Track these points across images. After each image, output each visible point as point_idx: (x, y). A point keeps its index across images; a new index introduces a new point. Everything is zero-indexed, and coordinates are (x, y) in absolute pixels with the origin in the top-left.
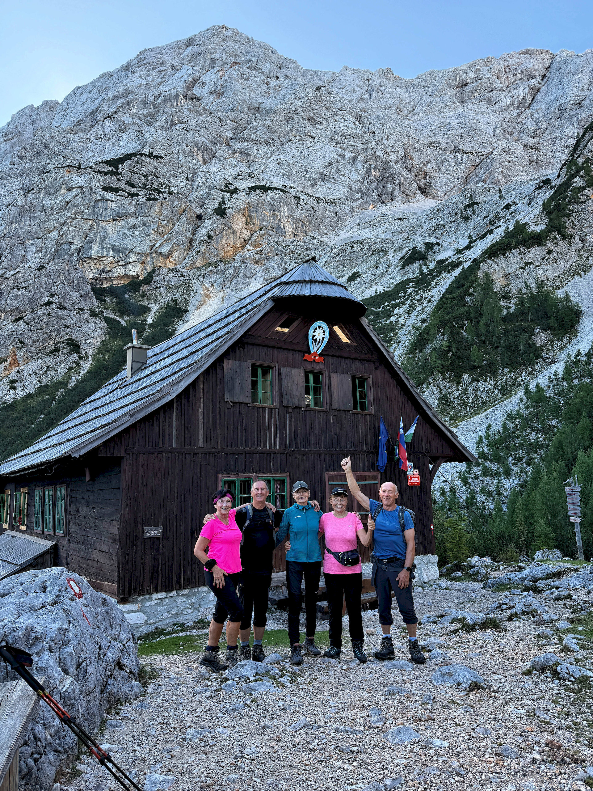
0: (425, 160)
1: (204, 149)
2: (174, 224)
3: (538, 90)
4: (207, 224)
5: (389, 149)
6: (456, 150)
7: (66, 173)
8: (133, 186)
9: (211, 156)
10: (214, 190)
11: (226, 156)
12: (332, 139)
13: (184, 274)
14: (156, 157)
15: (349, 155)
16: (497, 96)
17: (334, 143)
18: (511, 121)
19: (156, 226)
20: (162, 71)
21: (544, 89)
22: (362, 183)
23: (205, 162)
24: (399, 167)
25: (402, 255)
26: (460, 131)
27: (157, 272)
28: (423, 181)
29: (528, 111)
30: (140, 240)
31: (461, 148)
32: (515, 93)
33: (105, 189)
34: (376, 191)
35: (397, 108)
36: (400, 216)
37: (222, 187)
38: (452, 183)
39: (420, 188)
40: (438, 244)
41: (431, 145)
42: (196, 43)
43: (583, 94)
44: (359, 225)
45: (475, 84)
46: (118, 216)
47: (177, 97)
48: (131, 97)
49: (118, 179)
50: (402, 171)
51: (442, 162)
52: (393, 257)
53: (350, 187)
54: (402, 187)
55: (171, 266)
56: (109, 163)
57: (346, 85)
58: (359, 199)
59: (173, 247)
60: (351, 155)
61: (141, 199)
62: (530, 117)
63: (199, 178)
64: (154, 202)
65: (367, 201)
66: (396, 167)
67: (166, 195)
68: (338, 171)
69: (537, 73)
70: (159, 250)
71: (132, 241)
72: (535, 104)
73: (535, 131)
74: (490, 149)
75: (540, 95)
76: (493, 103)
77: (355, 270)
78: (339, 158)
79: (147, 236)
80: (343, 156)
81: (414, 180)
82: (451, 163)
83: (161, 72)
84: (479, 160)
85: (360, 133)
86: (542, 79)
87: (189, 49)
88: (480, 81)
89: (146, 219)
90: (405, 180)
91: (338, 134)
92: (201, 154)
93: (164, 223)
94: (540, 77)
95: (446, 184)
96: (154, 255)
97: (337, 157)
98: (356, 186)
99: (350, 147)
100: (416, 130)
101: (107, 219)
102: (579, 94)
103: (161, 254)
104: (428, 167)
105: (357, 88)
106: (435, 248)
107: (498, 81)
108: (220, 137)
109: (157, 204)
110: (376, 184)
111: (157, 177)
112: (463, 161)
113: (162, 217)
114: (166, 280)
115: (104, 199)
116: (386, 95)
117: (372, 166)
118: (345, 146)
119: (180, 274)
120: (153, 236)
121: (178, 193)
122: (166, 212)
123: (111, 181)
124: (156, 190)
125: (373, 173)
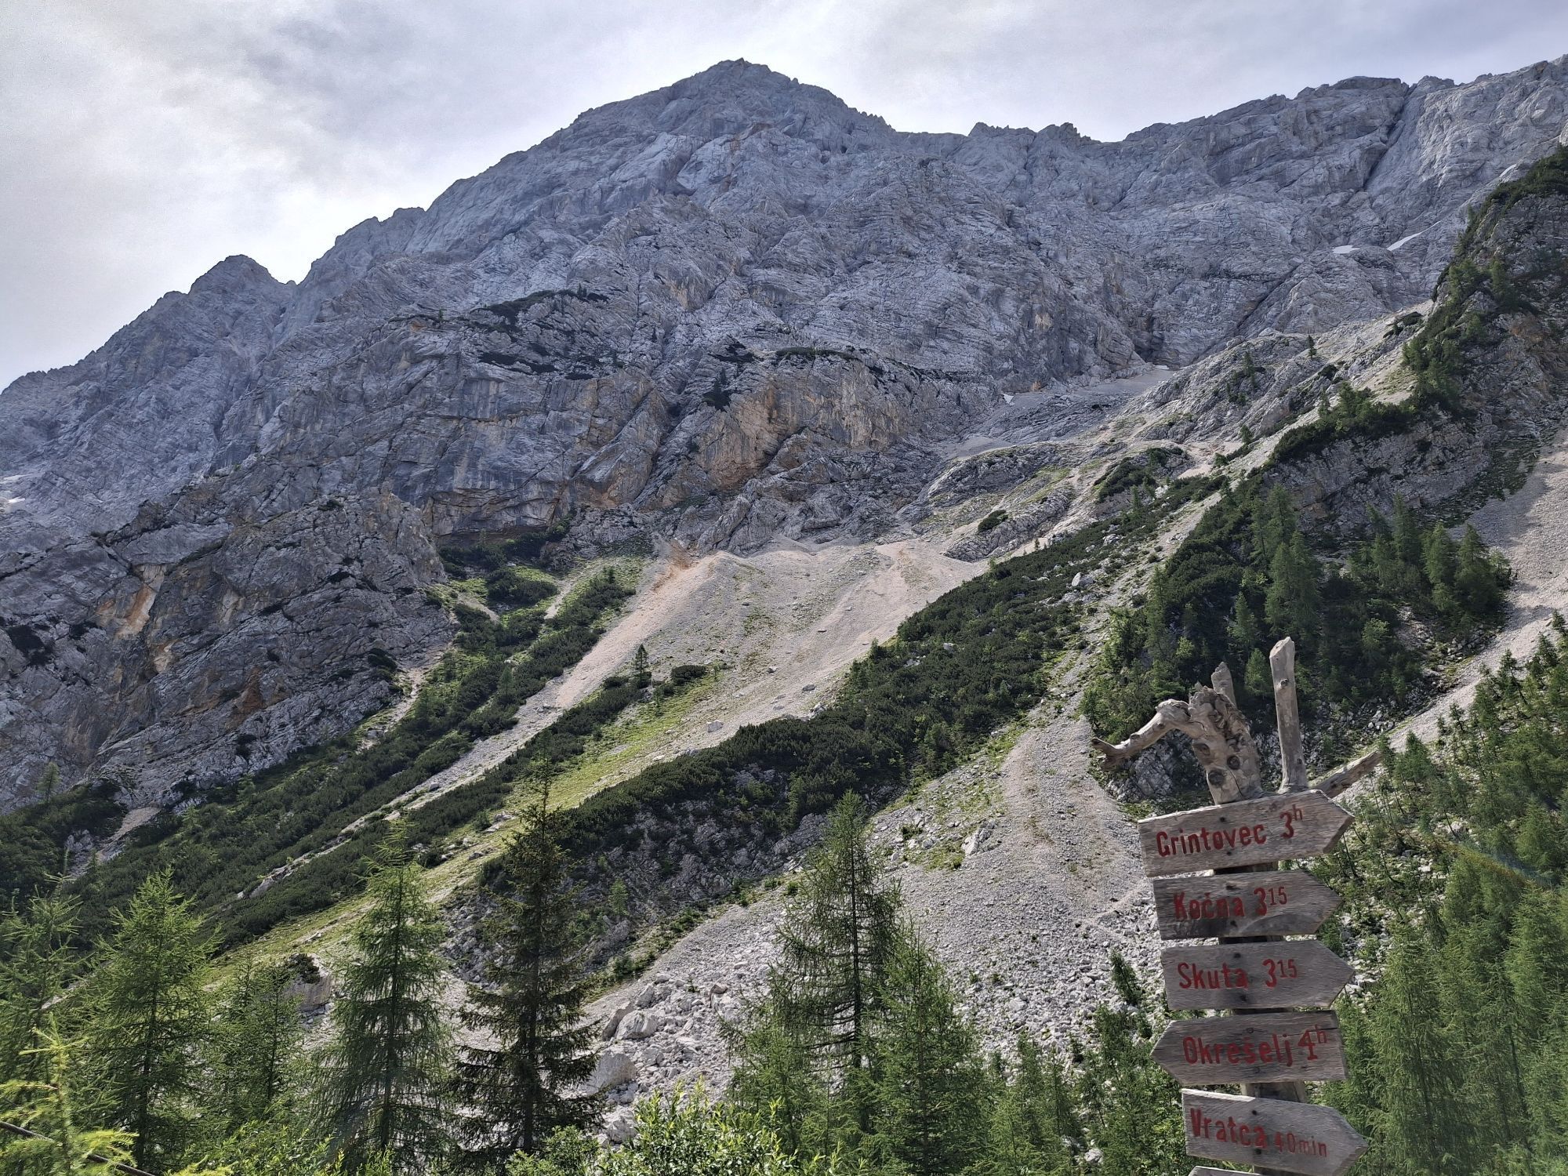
0: (1150, 293)
1: (691, 281)
2: (622, 424)
3: (1382, 153)
4: (688, 422)
5: (1071, 276)
6: (1212, 273)
7: (412, 329)
8: (542, 352)
9: (706, 296)
10: (705, 358)
11: (736, 294)
12: (953, 257)
13: (635, 520)
14: (594, 297)
15: (986, 287)
16: (1294, 167)
17: (954, 266)
18: (1326, 213)
19: (584, 429)
20: (620, 145)
21: (1393, 152)
22: (1016, 340)
23: (693, 308)
24: (1094, 309)
25: (1099, 476)
26: (1221, 236)
27: (578, 518)
28: (1145, 334)
29: (1363, 195)
30: (550, 455)
31: (1224, 266)
32: (1335, 161)
33: (487, 358)
34: (1044, 356)
35: (1087, 197)
36: (1096, 401)
37: (723, 351)
38: (1207, 336)
39: (1139, 349)
40: (1179, 452)
41: (1160, 264)
42: (688, 93)
43: (1480, 156)
44: (1007, 420)
45: (1248, 147)
46: (509, 411)
47: (645, 191)
48: (558, 193)
49: (514, 340)
50: (1099, 315)
51: (1185, 297)
52: (1080, 480)
53: (989, 349)
54: (1100, 347)
55: (610, 505)
56: (496, 309)
57: (982, 158)
58: (1007, 371)
59: (616, 468)
60: (989, 286)
61: (557, 377)
62: (1367, 204)
63: (678, 336)
64: (583, 382)
65: (1025, 376)
66: (1087, 308)
67: (608, 368)
68: (964, 319)
69: (1377, 122)
70: (589, 476)
71: (536, 458)
72: (1377, 180)
73: (1381, 231)
74: (1286, 268)
75: (1386, 162)
76: (1288, 181)
77: (995, 508)
78: (966, 294)
79: (566, 447)
80: (974, 290)
81: (1127, 334)
82: (1204, 297)
83: (617, 146)
84: (1263, 289)
85: (1010, 244)
86: (1389, 134)
87: (673, 105)
88: (1257, 142)
89: (565, 415)
90: (1107, 332)
91: (964, 246)
92: (685, 292)
93: (600, 422)
94: (1384, 130)
95: (1195, 339)
96: (578, 486)
97: (962, 291)
98: (1000, 346)
99: (987, 271)
100: (1128, 237)
101: (488, 416)
102: (1470, 156)
103: (591, 482)
104: (1157, 305)
105: (1003, 162)
106: (1172, 462)
107: (1296, 139)
108: (724, 259)
109: (591, 386)
110: (1044, 342)
111: (593, 335)
112: (1231, 293)
113: (597, 411)
114: (597, 532)
115: (484, 378)
116: (1063, 173)
117: (1036, 306)
118: (978, 270)
119: (626, 520)
120: (578, 447)
121: (632, 364)
122: (605, 401)
123: (501, 342)
124: (588, 359)
125: (1038, 320)
